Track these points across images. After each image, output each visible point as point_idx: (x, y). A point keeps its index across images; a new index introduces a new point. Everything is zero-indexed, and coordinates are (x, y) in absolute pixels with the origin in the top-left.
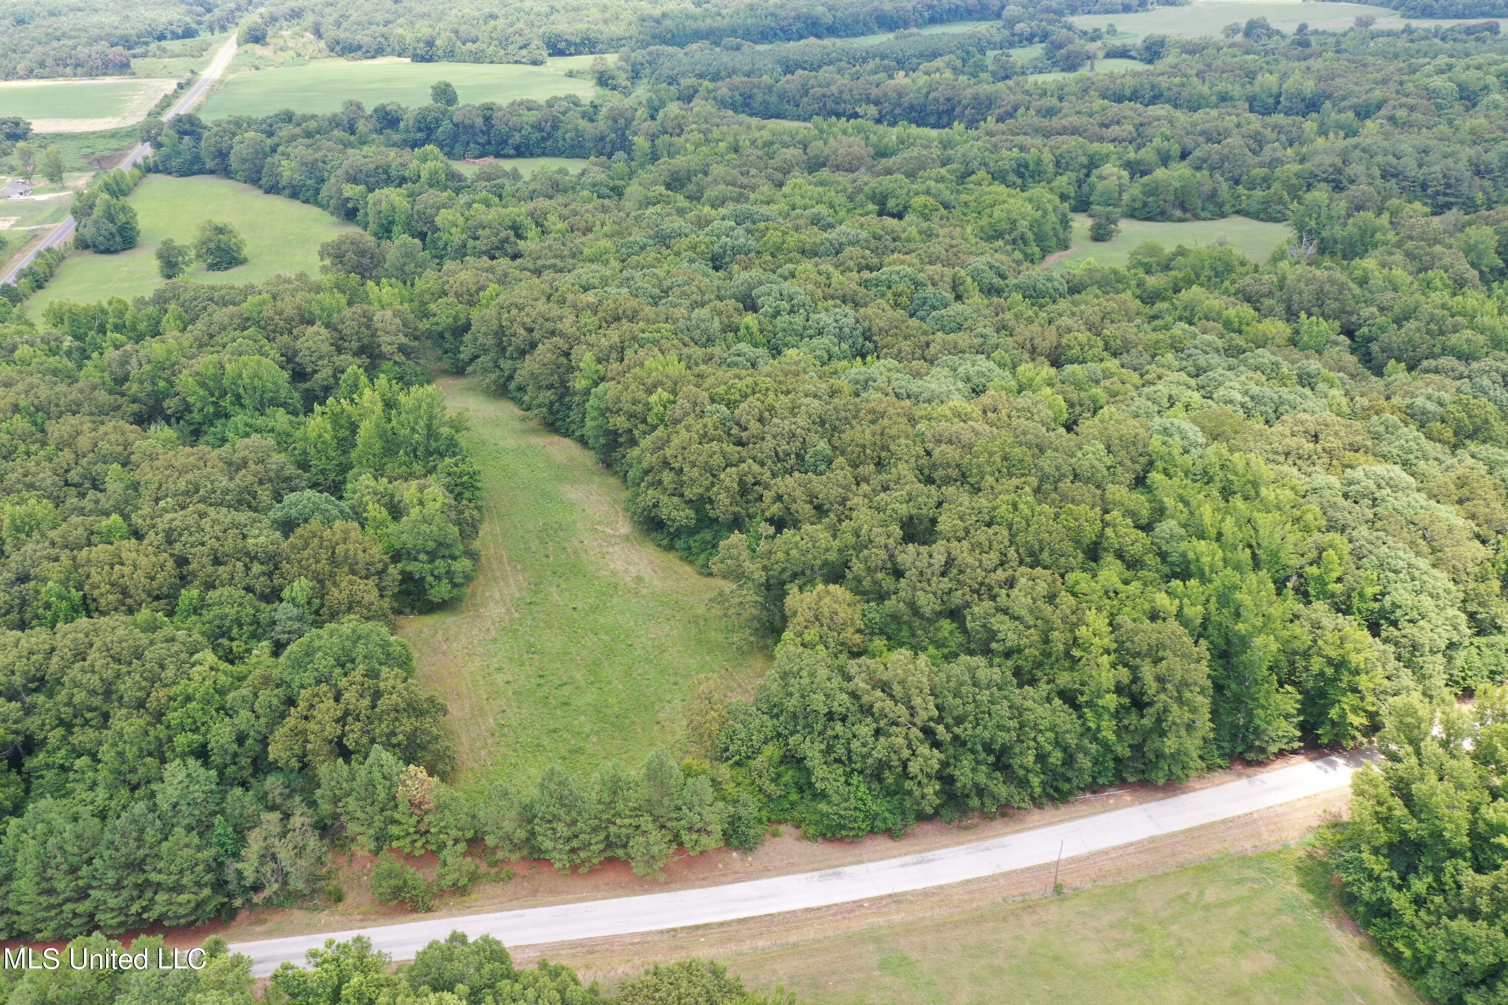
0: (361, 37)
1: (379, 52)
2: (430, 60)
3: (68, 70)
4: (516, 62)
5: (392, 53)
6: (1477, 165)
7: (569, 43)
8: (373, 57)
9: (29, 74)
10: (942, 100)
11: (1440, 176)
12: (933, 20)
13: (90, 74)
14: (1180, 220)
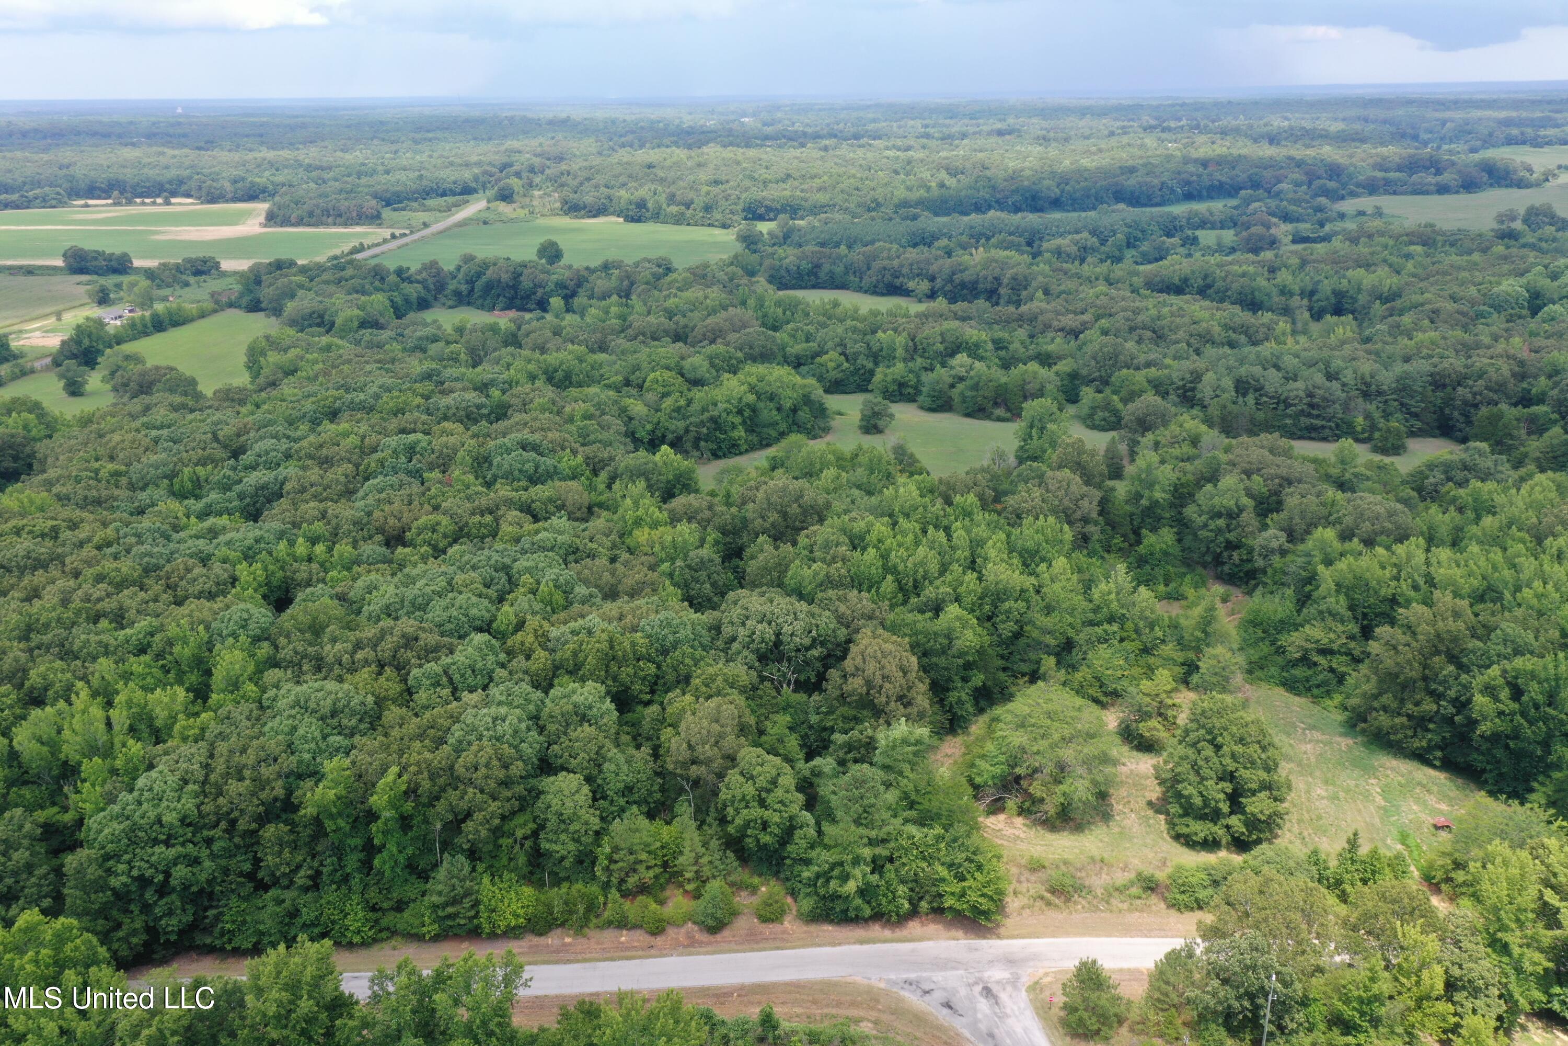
0: (588, 199)
1: (599, 211)
2: (638, 220)
3: (330, 220)
4: (710, 225)
5: (612, 214)
6: (1368, 385)
7: (769, 209)
8: (595, 216)
9: (300, 222)
10: (990, 278)
11: (1302, 394)
12: (1189, 197)
13: (345, 224)
14: (1000, 419)
